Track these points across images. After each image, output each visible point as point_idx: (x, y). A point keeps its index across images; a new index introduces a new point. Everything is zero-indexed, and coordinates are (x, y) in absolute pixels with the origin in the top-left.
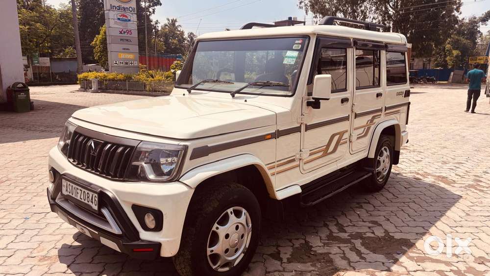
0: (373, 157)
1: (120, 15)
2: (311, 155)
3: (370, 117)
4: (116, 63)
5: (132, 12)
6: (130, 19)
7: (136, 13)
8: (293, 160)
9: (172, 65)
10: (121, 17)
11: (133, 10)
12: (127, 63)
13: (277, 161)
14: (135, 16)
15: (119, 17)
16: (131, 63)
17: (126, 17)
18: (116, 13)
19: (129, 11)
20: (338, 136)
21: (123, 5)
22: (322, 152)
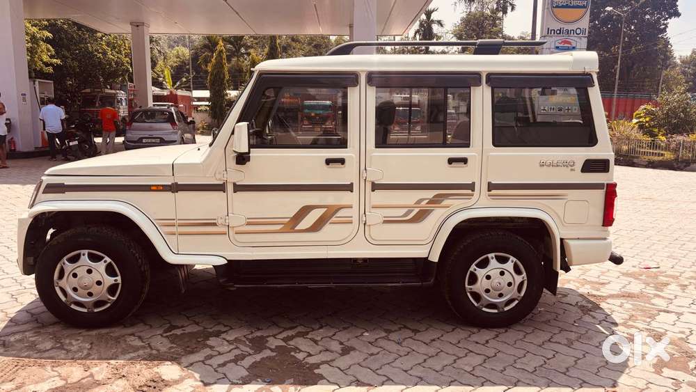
0: (436, 261)
1: (560, 41)
2: (248, 224)
3: (430, 194)
4: (544, 110)
5: (581, 35)
6: (574, 46)
7: (587, 35)
8: (215, 224)
9: (637, 112)
10: (562, 45)
11: (583, 31)
12: (560, 110)
13: (179, 220)
14: (586, 40)
15: (557, 45)
16: (568, 109)
17: (570, 43)
18: (554, 39)
19: (575, 35)
20: (323, 211)
21: (566, 27)
22: (282, 226)
